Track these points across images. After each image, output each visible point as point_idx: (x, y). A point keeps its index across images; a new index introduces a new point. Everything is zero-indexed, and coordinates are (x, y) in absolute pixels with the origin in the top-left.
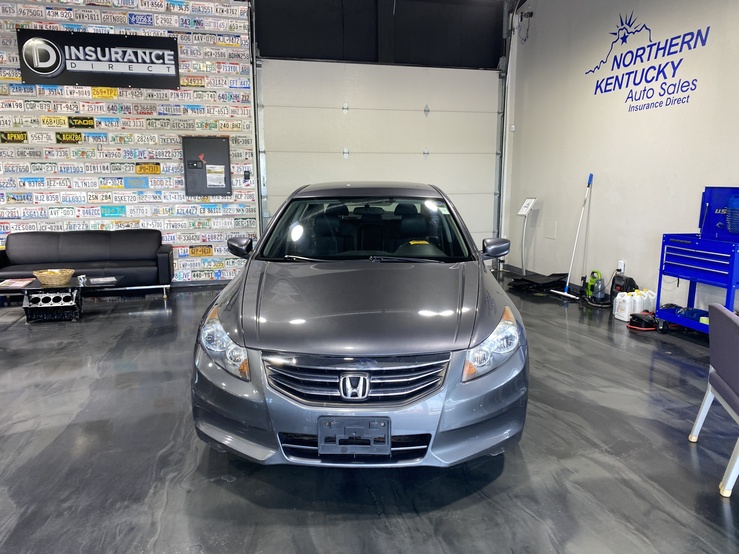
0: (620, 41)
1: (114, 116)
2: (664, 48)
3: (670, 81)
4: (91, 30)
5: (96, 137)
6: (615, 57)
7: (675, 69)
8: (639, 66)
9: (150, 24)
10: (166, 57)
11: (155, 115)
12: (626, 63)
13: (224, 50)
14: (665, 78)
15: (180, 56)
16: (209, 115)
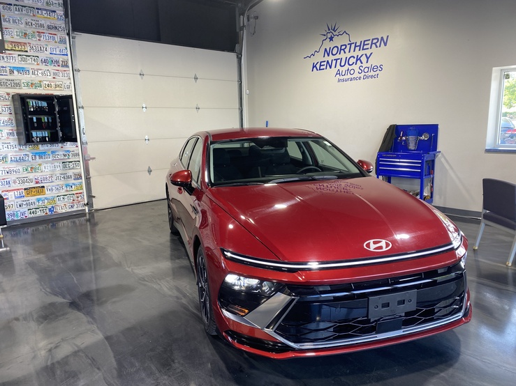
0: (328, 40)
2: (360, 46)
3: (365, 65)
6: (326, 50)
7: (368, 58)
8: (343, 56)
12: (334, 53)
13: (43, 22)
14: (362, 63)
15: (3, 23)
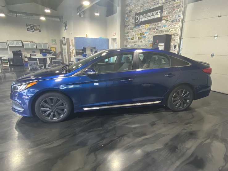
1: (148, 31)
4: (146, 10)
5: (144, 37)
9: (158, 3)
10: (159, 12)
11: (156, 30)
13: (175, 5)
15: (164, 10)
16: (168, 28)
